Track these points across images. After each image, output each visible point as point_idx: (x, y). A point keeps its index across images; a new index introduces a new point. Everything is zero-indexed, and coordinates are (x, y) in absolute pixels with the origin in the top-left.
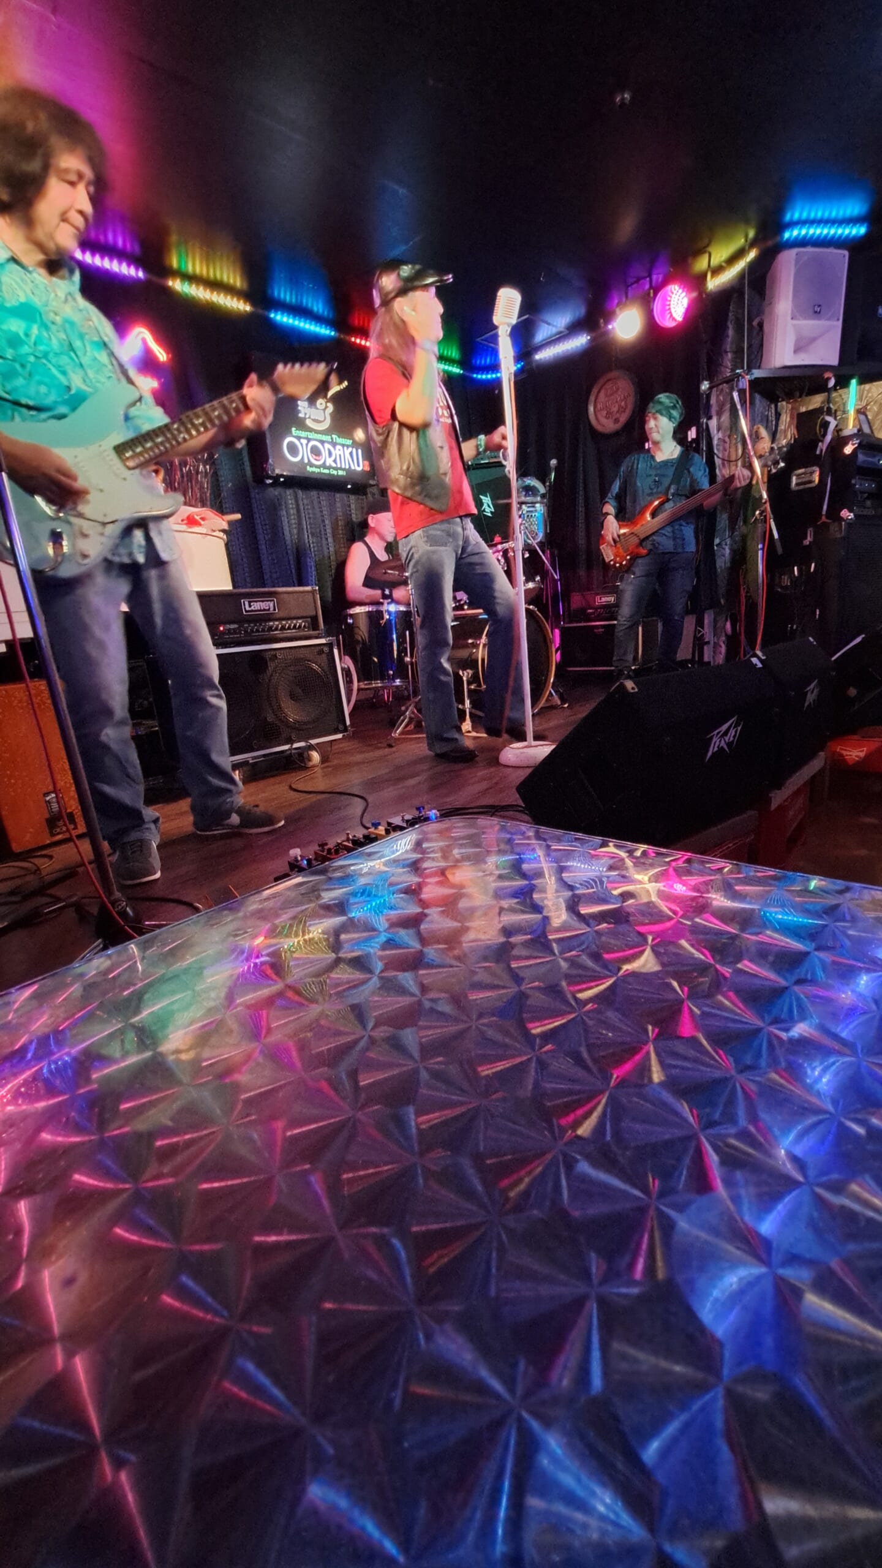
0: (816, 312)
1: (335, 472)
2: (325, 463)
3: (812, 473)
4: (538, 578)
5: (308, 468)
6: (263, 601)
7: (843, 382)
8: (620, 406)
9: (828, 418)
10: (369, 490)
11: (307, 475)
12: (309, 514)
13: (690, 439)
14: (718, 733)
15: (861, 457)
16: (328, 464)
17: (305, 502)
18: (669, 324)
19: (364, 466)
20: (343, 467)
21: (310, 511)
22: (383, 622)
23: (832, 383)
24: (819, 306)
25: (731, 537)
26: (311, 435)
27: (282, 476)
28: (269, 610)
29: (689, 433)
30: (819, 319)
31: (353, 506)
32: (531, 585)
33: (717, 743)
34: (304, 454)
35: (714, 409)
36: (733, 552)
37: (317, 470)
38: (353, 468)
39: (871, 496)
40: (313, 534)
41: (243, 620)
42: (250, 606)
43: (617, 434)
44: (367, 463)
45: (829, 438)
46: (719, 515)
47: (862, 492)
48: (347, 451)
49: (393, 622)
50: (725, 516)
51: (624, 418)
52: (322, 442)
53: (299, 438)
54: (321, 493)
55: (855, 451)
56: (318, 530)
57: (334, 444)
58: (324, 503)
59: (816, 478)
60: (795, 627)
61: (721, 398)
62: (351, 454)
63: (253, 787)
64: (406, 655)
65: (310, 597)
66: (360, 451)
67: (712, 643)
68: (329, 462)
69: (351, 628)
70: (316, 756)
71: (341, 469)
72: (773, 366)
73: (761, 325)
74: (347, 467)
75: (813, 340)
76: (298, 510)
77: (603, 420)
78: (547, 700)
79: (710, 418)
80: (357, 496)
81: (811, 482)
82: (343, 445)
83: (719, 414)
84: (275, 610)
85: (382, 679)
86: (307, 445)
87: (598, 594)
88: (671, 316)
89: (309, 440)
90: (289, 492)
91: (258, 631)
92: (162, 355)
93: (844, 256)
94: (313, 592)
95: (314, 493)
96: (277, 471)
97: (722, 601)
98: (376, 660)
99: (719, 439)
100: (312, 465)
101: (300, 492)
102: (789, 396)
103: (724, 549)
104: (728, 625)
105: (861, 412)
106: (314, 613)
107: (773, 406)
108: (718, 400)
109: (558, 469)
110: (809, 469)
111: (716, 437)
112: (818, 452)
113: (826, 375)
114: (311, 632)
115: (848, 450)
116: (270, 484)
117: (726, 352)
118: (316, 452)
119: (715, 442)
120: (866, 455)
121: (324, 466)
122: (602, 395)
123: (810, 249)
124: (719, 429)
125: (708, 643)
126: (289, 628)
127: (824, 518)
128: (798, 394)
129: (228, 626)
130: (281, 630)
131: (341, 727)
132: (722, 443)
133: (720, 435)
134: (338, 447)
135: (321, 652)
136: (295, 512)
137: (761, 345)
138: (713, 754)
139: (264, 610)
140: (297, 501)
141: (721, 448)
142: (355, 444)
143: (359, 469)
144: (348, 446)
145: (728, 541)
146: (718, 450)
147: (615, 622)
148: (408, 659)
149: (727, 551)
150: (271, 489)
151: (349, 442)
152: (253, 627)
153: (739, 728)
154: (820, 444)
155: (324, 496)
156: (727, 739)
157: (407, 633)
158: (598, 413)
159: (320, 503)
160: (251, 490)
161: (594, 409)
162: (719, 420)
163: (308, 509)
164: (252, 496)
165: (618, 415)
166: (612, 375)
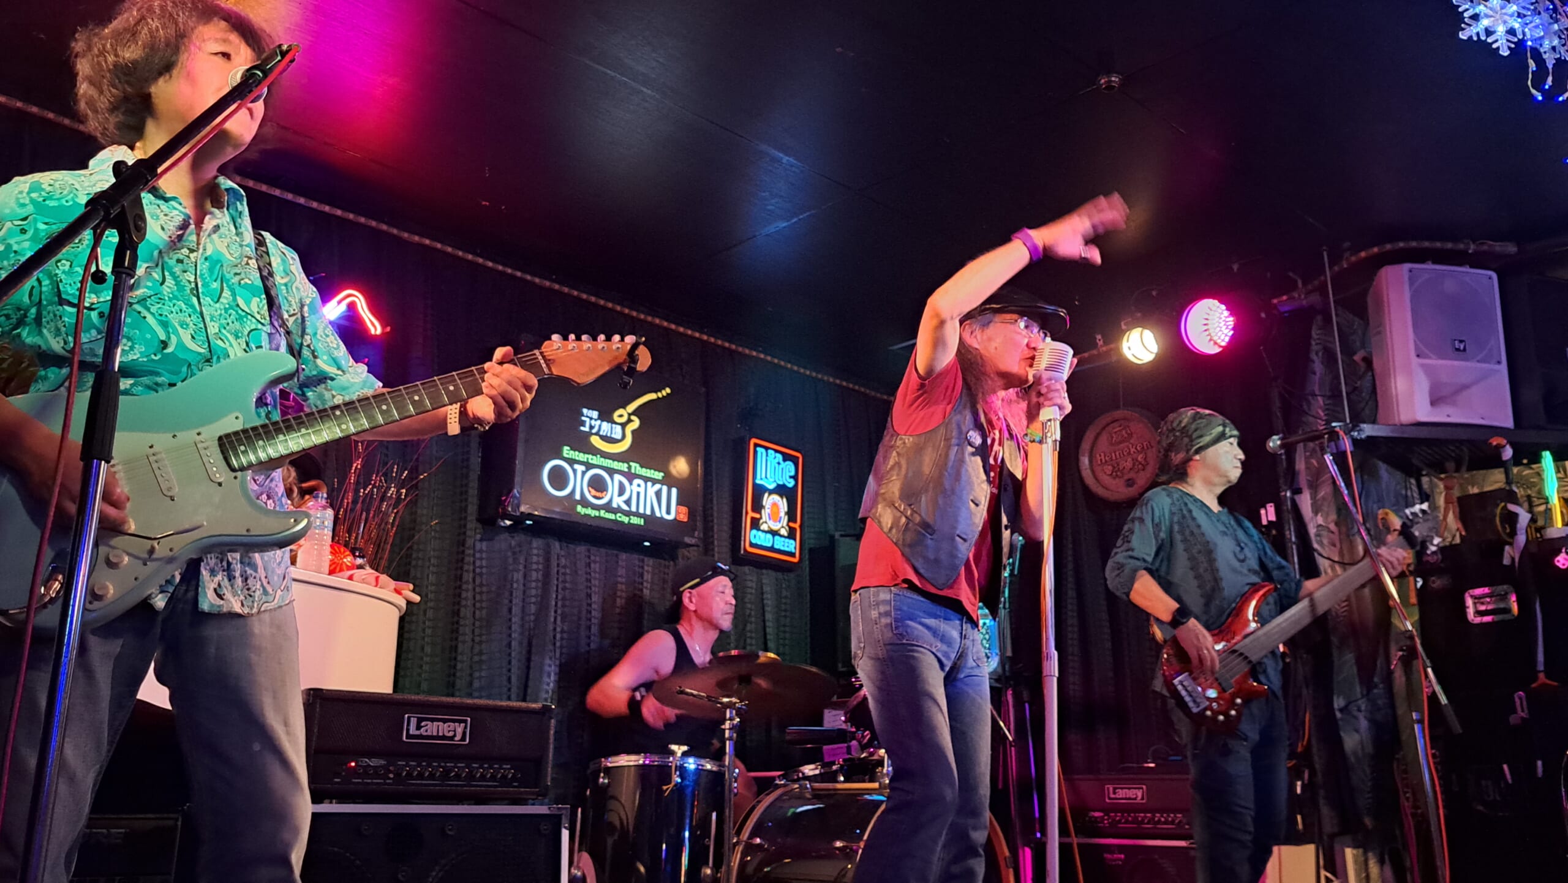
0: (1458, 350)
1: (625, 519)
2: (611, 501)
3: (1503, 596)
5: (579, 508)
6: (445, 721)
7: (1528, 455)
8: (1131, 461)
9: (1514, 508)
10: (682, 552)
11: (575, 519)
12: (564, 582)
16: (615, 505)
17: (563, 561)
18: (1209, 349)
19: (677, 512)
20: (641, 511)
21: (568, 578)
23: (1508, 454)
25: (1367, 697)
26: (595, 460)
27: (530, 516)
28: (453, 737)
29: (1263, 512)
30: (1466, 360)
31: (647, 577)
34: (578, 483)
35: (1303, 480)
37: (596, 513)
38: (658, 514)
40: (564, 617)
42: (418, 728)
44: (684, 509)
45: (1521, 539)
48: (652, 489)
49: (688, 792)
52: (611, 472)
53: (571, 462)
54: (594, 549)
56: (575, 611)
57: (631, 477)
58: (596, 565)
59: (1513, 605)
61: (1314, 462)
62: (658, 494)
66: (674, 491)
68: (618, 502)
71: (637, 514)
72: (1397, 421)
73: (1367, 361)
74: (648, 512)
75: (1465, 387)
76: (547, 575)
79: (1298, 491)
80: (657, 561)
81: (1503, 611)
82: (646, 479)
83: (1314, 487)
84: (463, 738)
86: (584, 473)
87: (1110, 780)
88: (1210, 338)
89: (589, 466)
90: (537, 543)
93: (1490, 279)
95: (582, 549)
96: (523, 509)
100: (585, 503)
101: (556, 546)
102: (1438, 468)
107: (1411, 478)
108: (1307, 468)
110: (1497, 590)
111: (1314, 522)
112: (1506, 562)
113: (1495, 441)
116: (507, 528)
117: (1312, 396)
118: (597, 484)
119: (1312, 531)
121: (608, 507)
122: (1104, 438)
124: (1316, 510)
127: (1541, 675)
128: (1454, 466)
132: (1324, 533)
133: (1320, 520)
134: (636, 481)
136: (541, 577)
139: (444, 738)
140: (547, 560)
141: (1325, 541)
142: (669, 480)
143: (671, 517)
144: (654, 481)
146: (1321, 543)
150: (504, 535)
151: (659, 475)
154: (1508, 548)
155: (599, 555)
158: (1098, 469)
159: (589, 565)
160: (469, 533)
161: (1091, 461)
162: (1313, 497)
163: (564, 574)
164: (469, 542)
165: (1132, 475)
166: (1118, 414)
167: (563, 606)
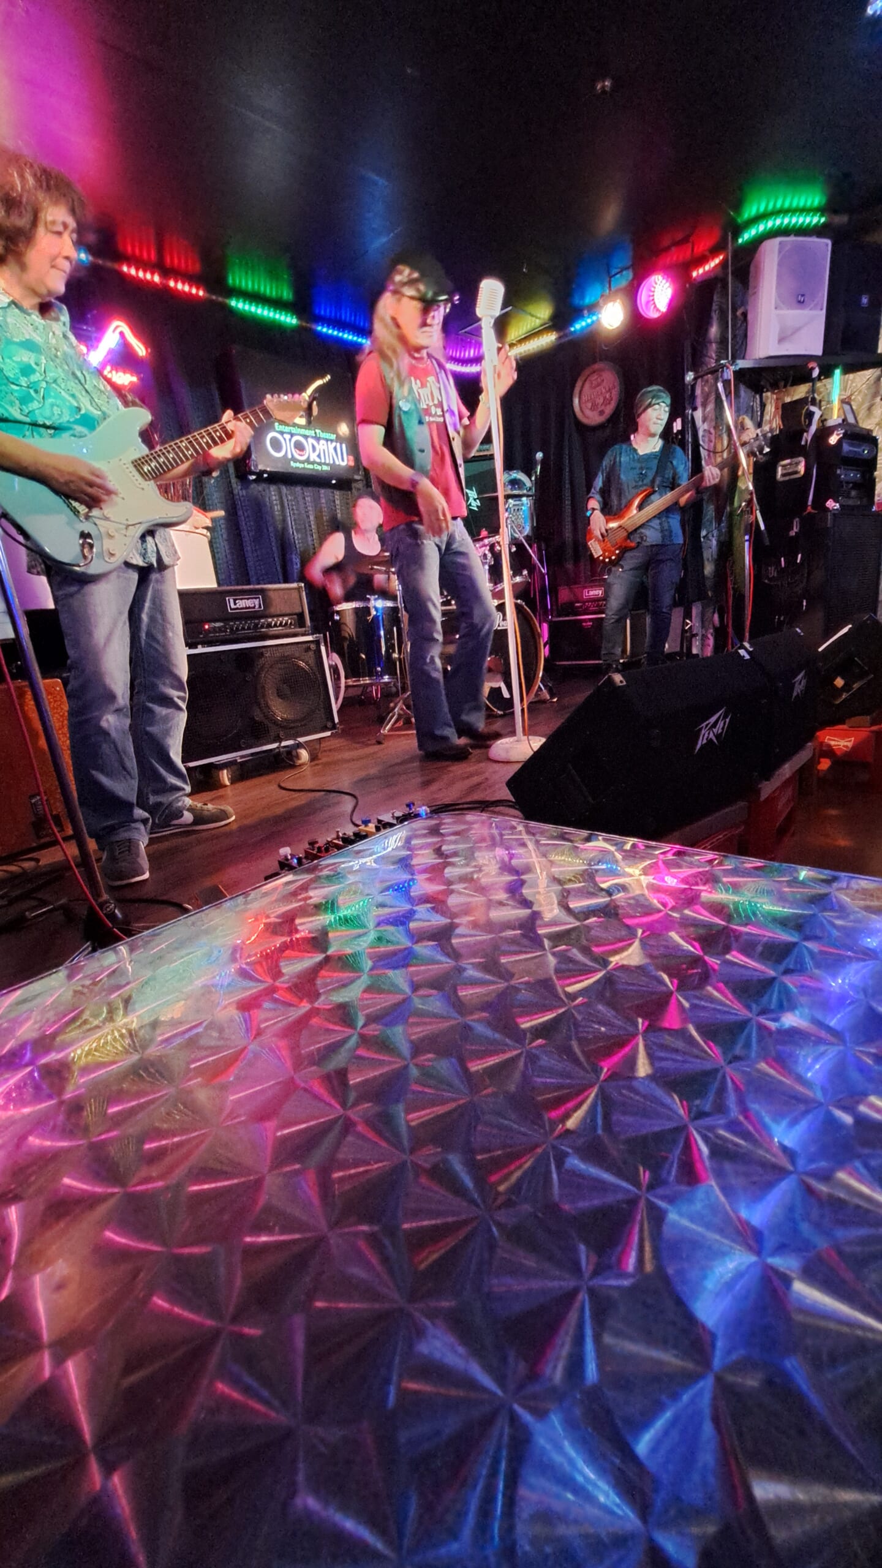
0: (800, 302)
1: (319, 468)
2: (309, 457)
3: (797, 464)
4: (525, 572)
5: (293, 464)
6: (248, 599)
7: (826, 372)
8: (605, 398)
9: (813, 408)
10: (354, 485)
11: (290, 470)
12: (293, 509)
13: (675, 431)
14: (707, 726)
15: (846, 447)
16: (312, 460)
17: (289, 497)
18: (654, 315)
19: (348, 460)
20: (327, 462)
21: (294, 507)
22: (370, 618)
23: (816, 373)
24: (803, 295)
25: (718, 528)
26: (294, 430)
27: (265, 472)
28: (254, 607)
29: (675, 424)
30: (803, 309)
31: (338, 502)
32: (518, 579)
33: (706, 735)
34: (288, 448)
35: (699, 401)
36: (721, 544)
37: (301, 466)
38: (337, 463)
39: (856, 485)
40: (298, 530)
41: (227, 618)
42: (235, 604)
43: (601, 427)
44: (351, 458)
45: (813, 428)
46: (705, 506)
47: (848, 483)
48: (332, 446)
49: (381, 618)
50: (711, 508)
51: (609, 410)
52: (306, 437)
53: (282, 433)
54: (305, 489)
55: (840, 442)
56: (303, 526)
57: (318, 439)
58: (308, 499)
59: (801, 468)
60: (782, 619)
61: (706, 389)
62: (335, 449)
63: (240, 786)
64: (394, 651)
65: (295, 594)
66: (344, 446)
67: (700, 635)
68: (313, 457)
69: (338, 625)
70: (304, 754)
71: (325, 464)
72: (756, 357)
73: (745, 315)
74: (332, 462)
75: (797, 330)
76: (282, 505)
77: (588, 412)
78: (537, 695)
79: (695, 409)
80: (342, 492)
81: (796, 472)
82: (327, 440)
83: (704, 405)
84: (260, 607)
85: (370, 675)
86: (290, 440)
87: (585, 587)
88: (655, 306)
89: (292, 435)
90: (273, 488)
91: (243, 629)
92: (141, 350)
93: (827, 245)
94: (299, 589)
95: (298, 489)
96: (261, 467)
97: (710, 593)
98: (364, 656)
99: (705, 430)
100: (296, 460)
101: (284, 489)
102: (774, 386)
103: (710, 540)
104: (716, 616)
105: (846, 402)
106: (301, 610)
107: (758, 397)
108: (702, 393)
109: (544, 462)
110: (795, 460)
111: (702, 427)
112: (803, 443)
113: (811, 365)
114: (298, 630)
115: (833, 440)
116: (254, 480)
117: (711, 343)
118: (299, 447)
119: (701, 433)
120: (852, 445)
121: (308, 461)
122: (587, 385)
123: (792, 238)
124: (704, 422)
125: (695, 635)
126: (275, 625)
127: (809, 508)
128: (782, 384)
129: (213, 624)
130: (267, 627)
131: (329, 724)
132: (706, 434)
133: (706, 426)
134: (322, 442)
135: (308, 649)
136: (279, 507)
137: (746, 336)
138: (702, 746)
139: (249, 608)
140: (281, 498)
141: (707, 439)
142: (339, 439)
143: (344, 464)
144: (332, 441)
145: (715, 533)
146: (704, 441)
147: (604, 616)
148: (396, 655)
149: (714, 542)
150: (253, 486)
151: (333, 437)
152: (238, 626)
153: (728, 720)
154: (805, 434)
155: (309, 492)
156: (715, 730)
157: (395, 629)
158: (583, 406)
159: (304, 498)
160: (234, 486)
161: (579, 401)
162: (704, 411)
163: (292, 505)
164: (236, 492)
165: (603, 407)
166: (596, 366)
167: (295, 524)
